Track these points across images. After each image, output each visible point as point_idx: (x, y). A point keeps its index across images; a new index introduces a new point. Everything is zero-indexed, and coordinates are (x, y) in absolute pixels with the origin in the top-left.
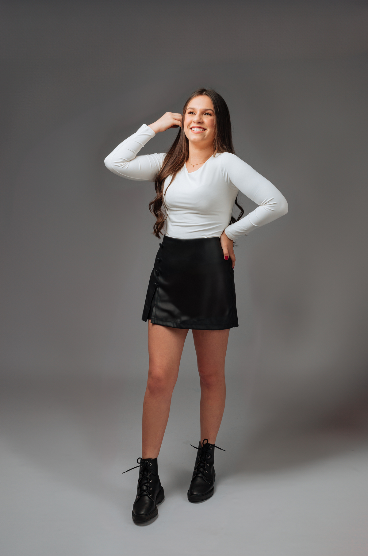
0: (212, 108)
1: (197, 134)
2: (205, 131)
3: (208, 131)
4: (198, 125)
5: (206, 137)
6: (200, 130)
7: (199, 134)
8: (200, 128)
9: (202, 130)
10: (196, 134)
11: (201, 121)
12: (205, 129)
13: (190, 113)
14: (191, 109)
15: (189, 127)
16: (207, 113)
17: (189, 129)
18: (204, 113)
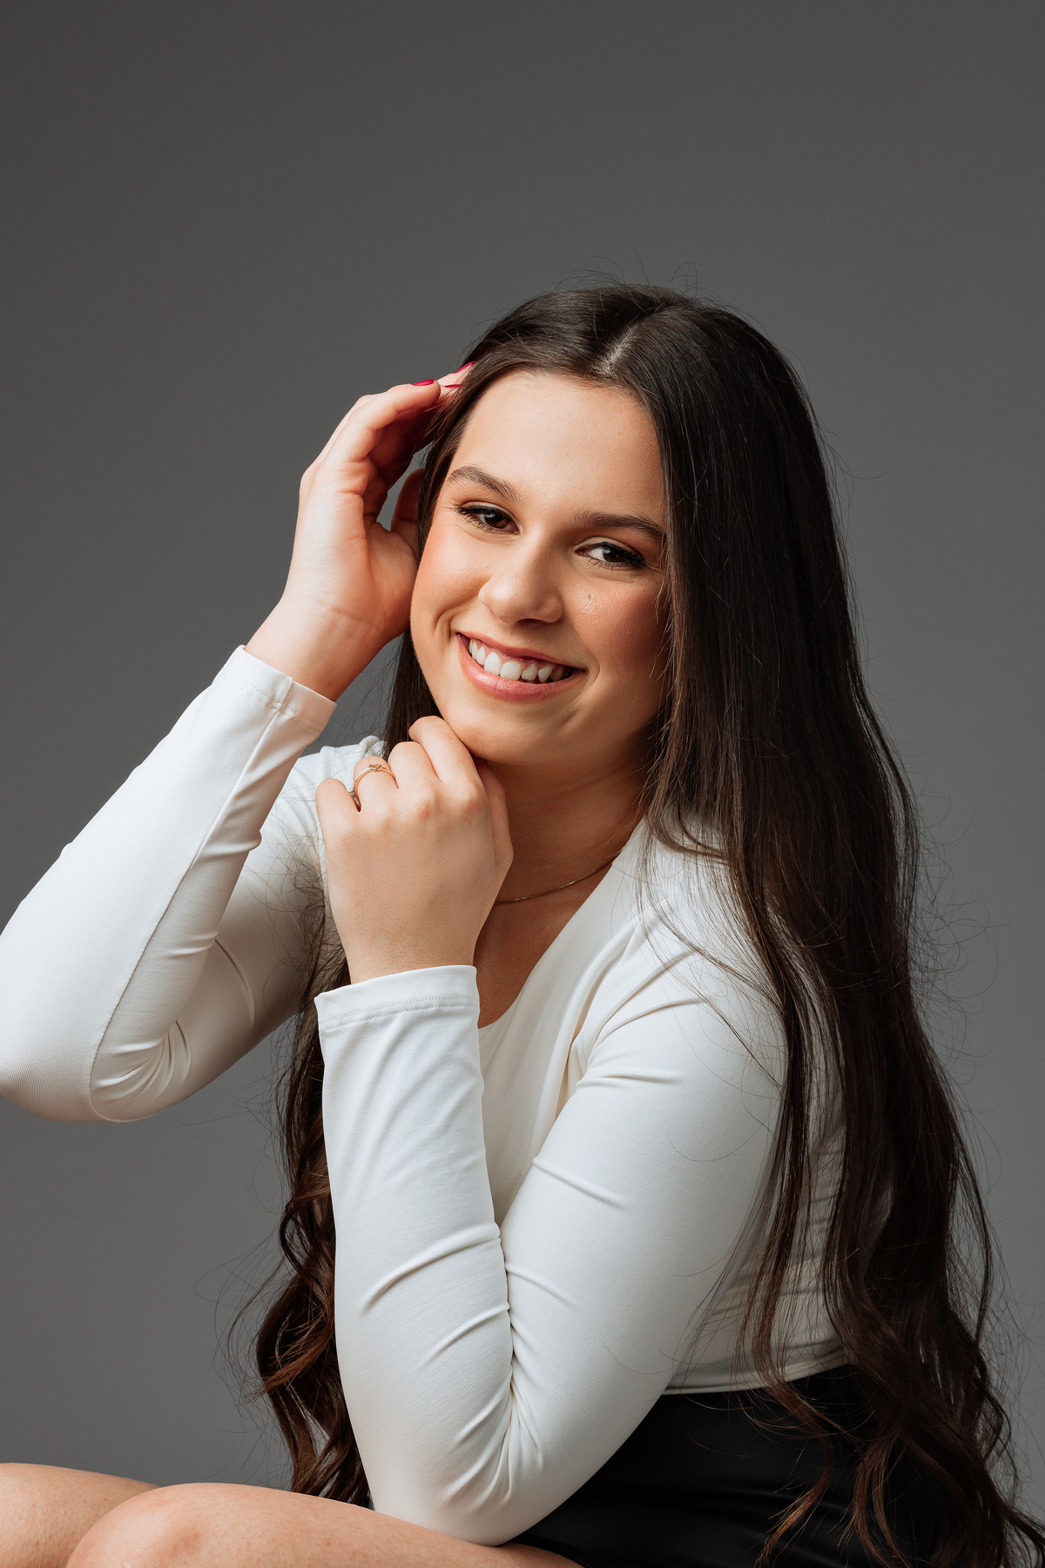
0: (658, 511)
1: (505, 705)
2: (573, 682)
3: (593, 690)
4: (516, 642)
5: (573, 724)
6: (530, 673)
7: (517, 708)
8: (524, 657)
9: (544, 672)
10: (491, 700)
11: (547, 612)
12: (570, 672)
13: (469, 509)
14: (483, 487)
15: (450, 621)
16: (604, 545)
17: (446, 635)
18: (581, 545)
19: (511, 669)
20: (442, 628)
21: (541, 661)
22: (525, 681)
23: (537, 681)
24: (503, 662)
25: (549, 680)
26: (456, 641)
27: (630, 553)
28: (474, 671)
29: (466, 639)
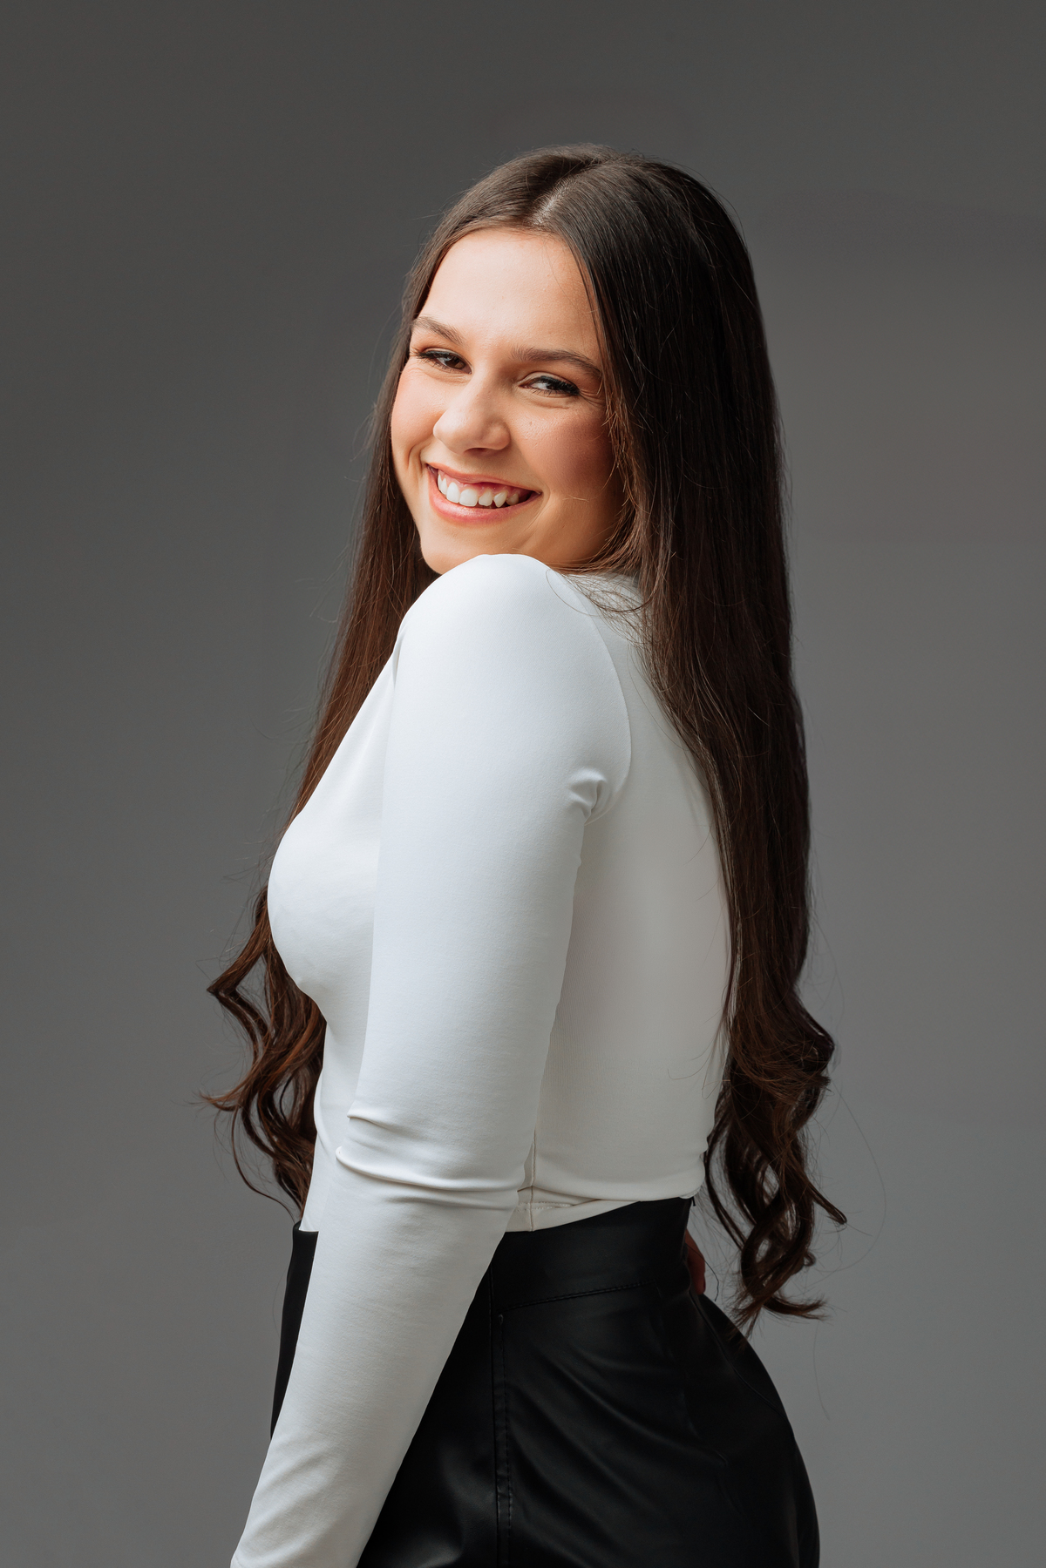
0: (587, 344)
1: (465, 531)
2: (529, 506)
3: (546, 511)
4: (470, 470)
6: (486, 498)
7: (476, 532)
9: (500, 498)
11: (492, 440)
12: (527, 495)
13: (428, 354)
14: (434, 334)
15: (419, 455)
16: (543, 380)
17: (418, 468)
18: (524, 380)
19: (469, 496)
20: (413, 462)
21: (495, 486)
22: (484, 507)
23: (493, 506)
24: (461, 490)
25: (506, 505)
26: (426, 471)
27: (564, 383)
28: (438, 501)
29: (434, 471)
